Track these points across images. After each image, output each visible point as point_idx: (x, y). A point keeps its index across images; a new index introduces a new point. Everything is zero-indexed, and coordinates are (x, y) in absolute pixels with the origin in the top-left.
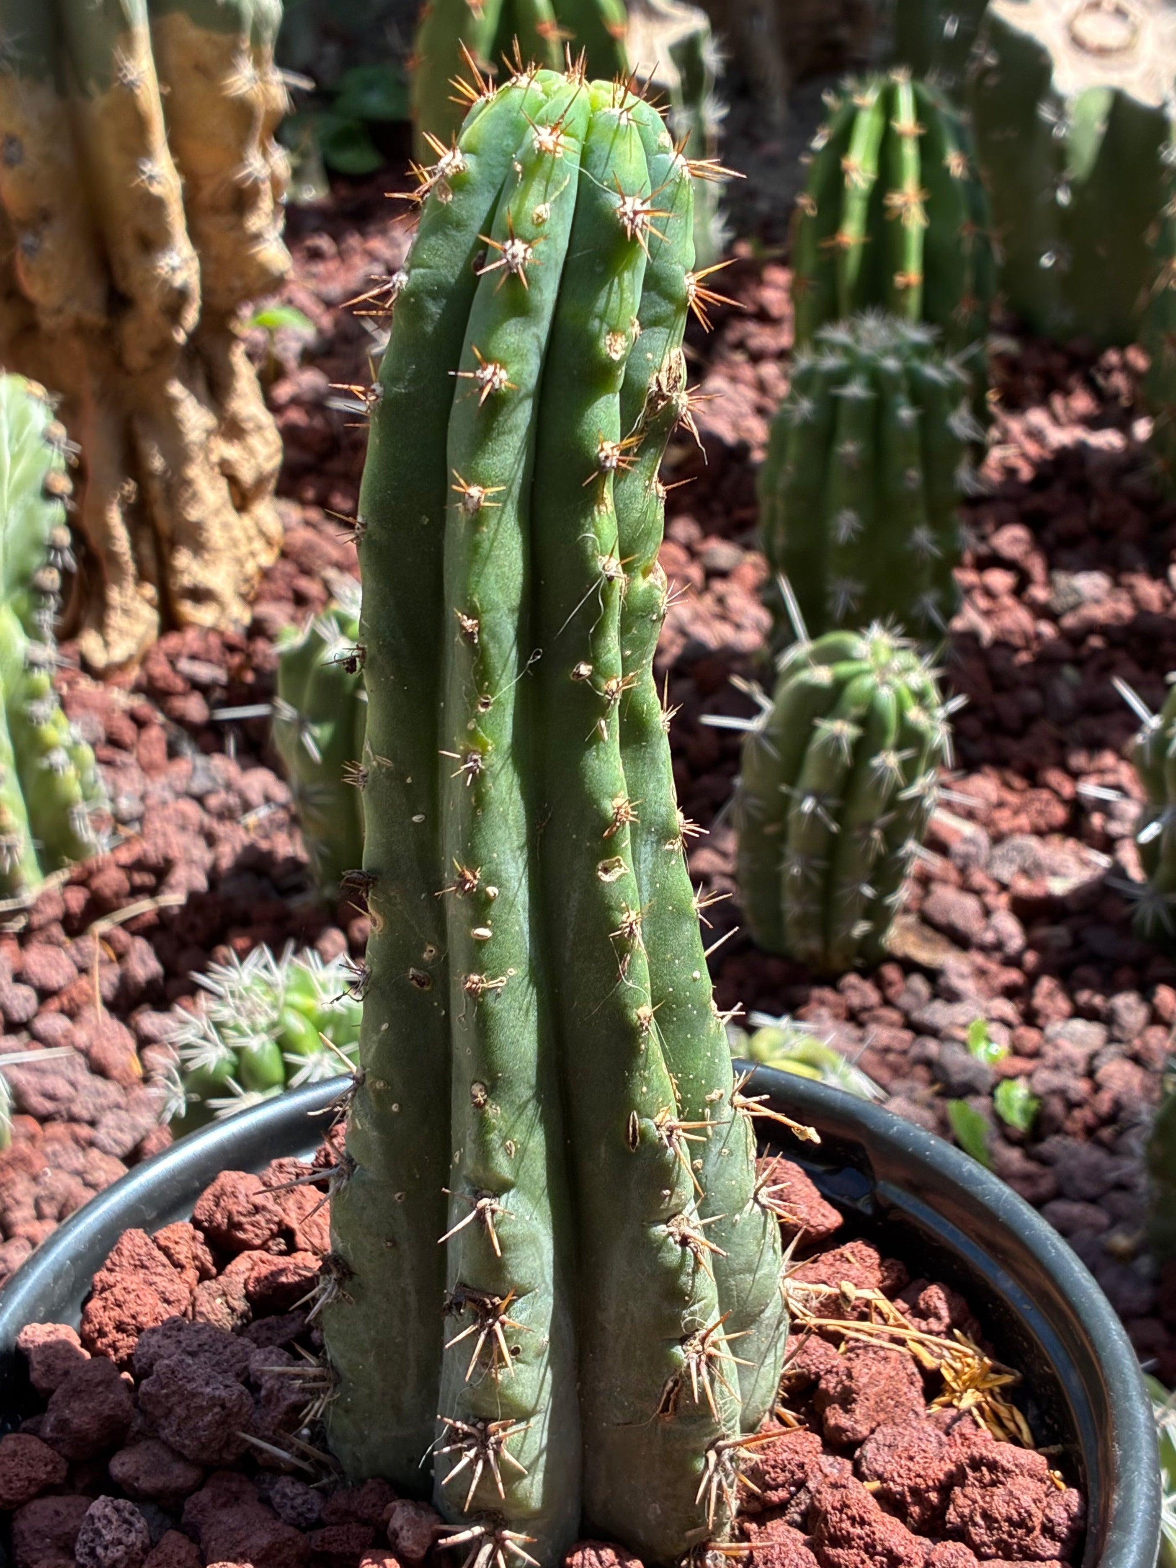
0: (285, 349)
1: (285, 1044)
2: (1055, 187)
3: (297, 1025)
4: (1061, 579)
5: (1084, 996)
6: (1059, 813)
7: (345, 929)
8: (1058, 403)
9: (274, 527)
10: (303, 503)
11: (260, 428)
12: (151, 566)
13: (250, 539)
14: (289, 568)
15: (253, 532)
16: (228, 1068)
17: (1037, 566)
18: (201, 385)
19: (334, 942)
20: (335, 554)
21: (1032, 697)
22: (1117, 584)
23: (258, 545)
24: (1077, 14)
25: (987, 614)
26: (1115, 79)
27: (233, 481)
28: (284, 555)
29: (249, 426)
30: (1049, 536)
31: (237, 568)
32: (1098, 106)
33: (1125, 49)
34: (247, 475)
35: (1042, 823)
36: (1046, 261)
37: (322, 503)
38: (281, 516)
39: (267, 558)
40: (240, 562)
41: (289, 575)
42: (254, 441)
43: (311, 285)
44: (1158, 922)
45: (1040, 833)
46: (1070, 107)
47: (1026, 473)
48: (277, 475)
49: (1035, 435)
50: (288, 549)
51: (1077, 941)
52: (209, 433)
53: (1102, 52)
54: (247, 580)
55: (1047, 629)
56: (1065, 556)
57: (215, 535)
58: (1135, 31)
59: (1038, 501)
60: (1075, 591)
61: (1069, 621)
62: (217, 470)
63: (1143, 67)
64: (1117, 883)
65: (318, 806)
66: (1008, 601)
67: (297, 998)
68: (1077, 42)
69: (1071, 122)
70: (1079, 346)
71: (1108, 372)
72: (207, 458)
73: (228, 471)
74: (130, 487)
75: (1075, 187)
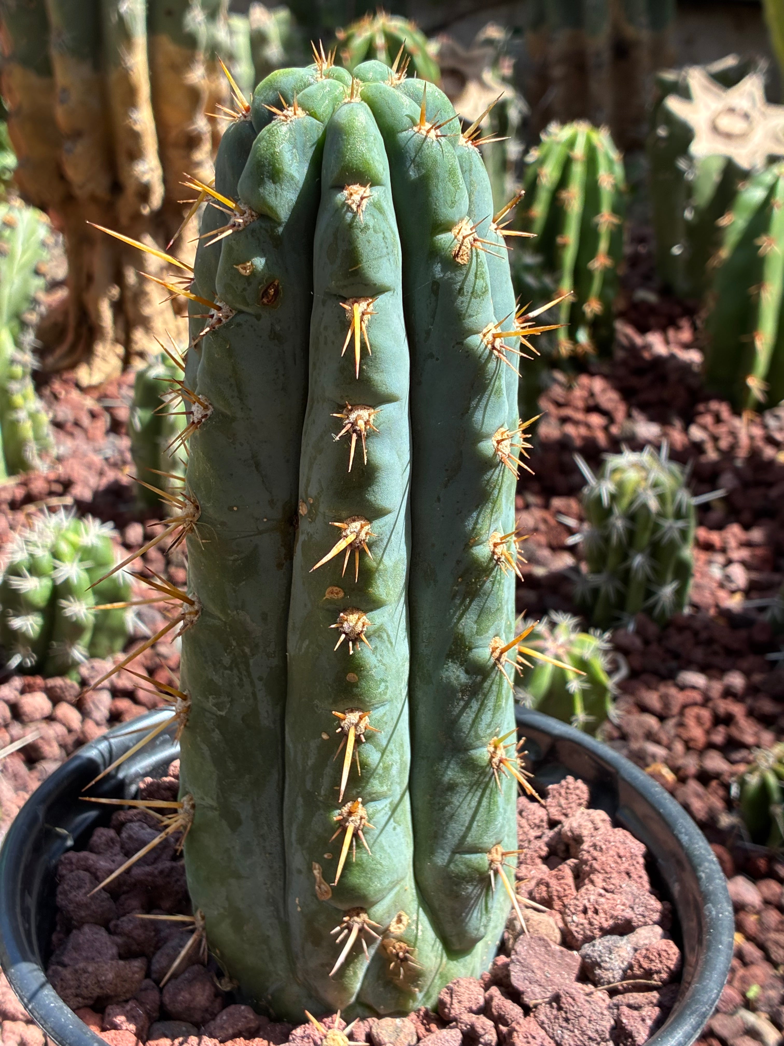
1: (56, 555)
2: (685, 208)
4: (628, 424)
7: (143, 524)
8: (671, 332)
16: (26, 563)
17: (620, 416)
18: (161, 242)
19: (136, 530)
22: (662, 430)
24: (719, 114)
26: (730, 151)
32: (717, 165)
33: (743, 136)
35: (554, 543)
36: (676, 250)
45: (552, 548)
46: (697, 163)
53: (728, 136)
57: (158, 324)
58: (751, 128)
59: (634, 381)
60: (635, 430)
63: (750, 148)
64: (574, 576)
65: (139, 457)
66: (599, 432)
67: (72, 536)
68: (715, 129)
69: (697, 172)
70: (689, 302)
74: (115, 291)
75: (696, 209)
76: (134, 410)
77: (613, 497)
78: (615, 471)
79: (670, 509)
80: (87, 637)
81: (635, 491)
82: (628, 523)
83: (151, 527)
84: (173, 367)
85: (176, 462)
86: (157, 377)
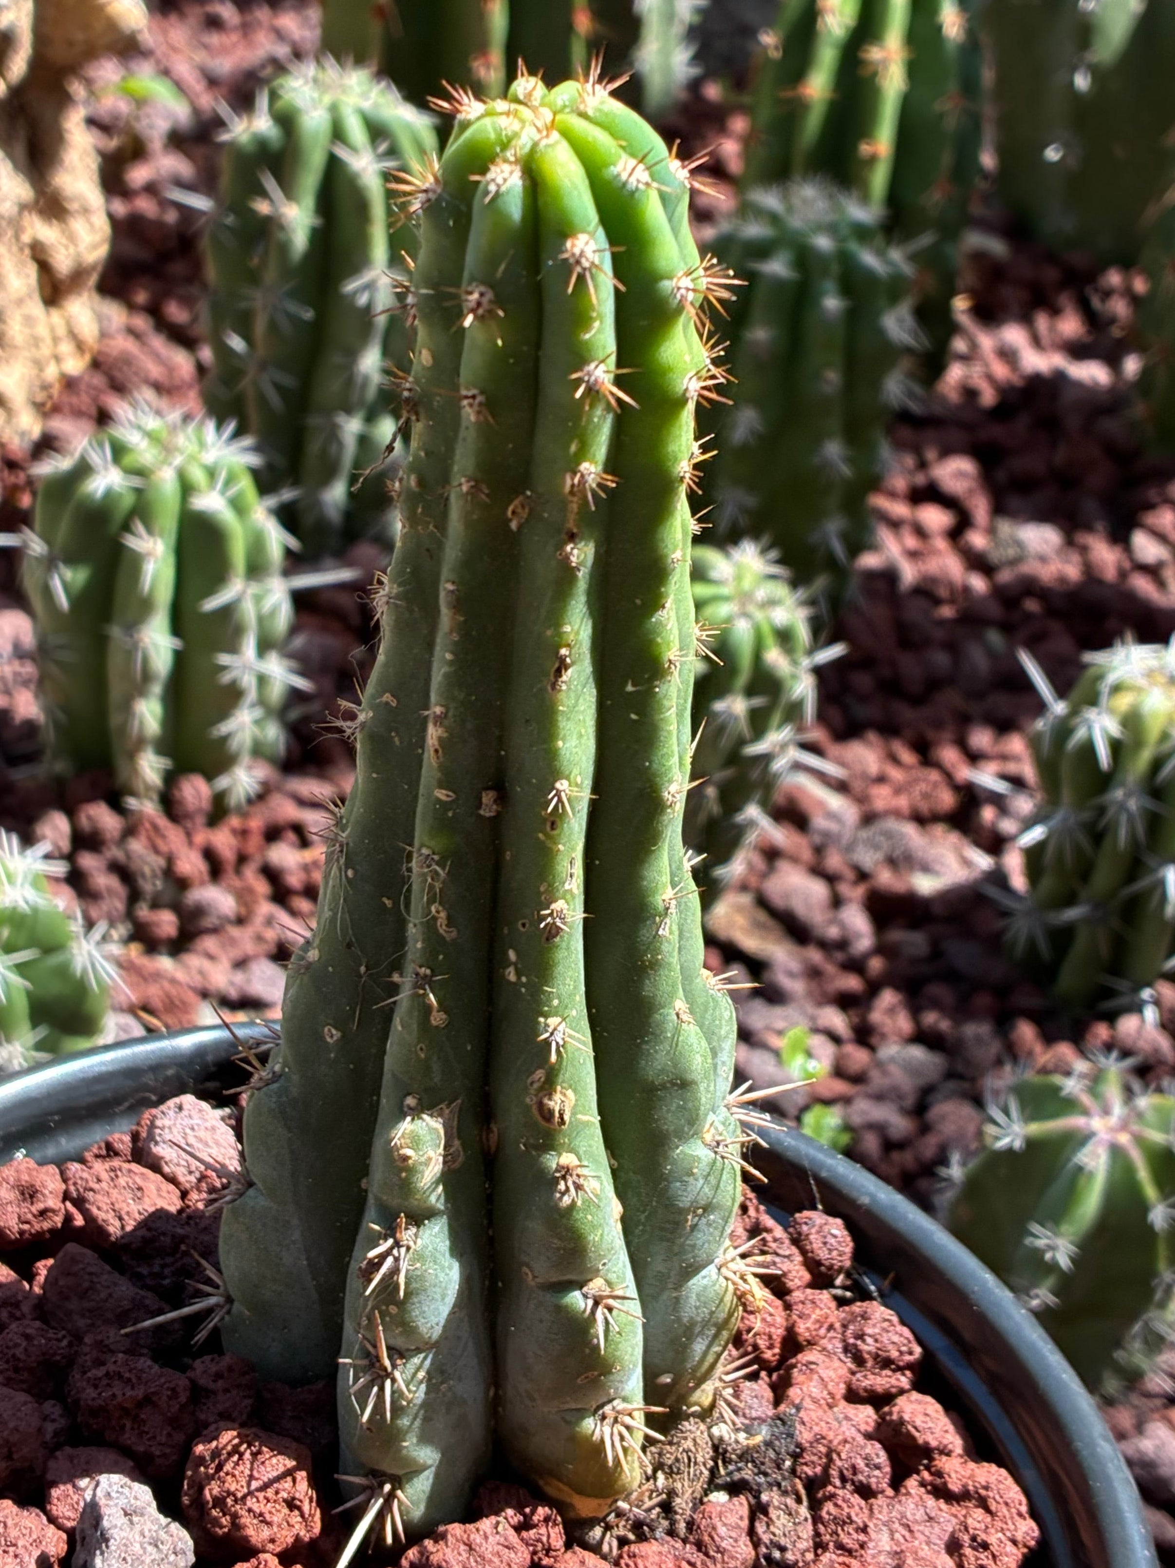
0: (151, 127)
2: (1073, 69)
4: (1005, 527)
5: (930, 1018)
6: (947, 799)
7: (71, 813)
8: (1042, 322)
9: (88, 327)
10: (131, 307)
11: (86, 211)
13: (56, 340)
14: (98, 380)
15: (61, 331)
17: (980, 508)
18: (20, 149)
19: (56, 828)
20: (155, 371)
21: (941, 659)
22: (1070, 542)
23: (66, 348)
25: (913, 555)
27: (44, 267)
28: (96, 364)
29: (73, 206)
30: (1001, 475)
31: (34, 372)
34: (63, 263)
35: (924, 808)
36: (1052, 154)
37: (154, 311)
38: (100, 318)
39: (74, 365)
40: (39, 365)
41: (95, 388)
42: (78, 225)
43: (200, 57)
44: (1032, 944)
45: (921, 820)
47: (988, 397)
48: (100, 268)
49: (1008, 355)
50: (101, 359)
51: (936, 953)
52: (23, 207)
54: (45, 387)
55: (978, 583)
56: (1014, 501)
57: (15, 329)
59: (996, 432)
60: (1019, 544)
61: (1005, 576)
62: (27, 251)
64: (992, 892)
65: (58, 663)
66: (941, 544)
70: (1078, 259)
71: (1107, 294)
72: (17, 237)
73: (42, 257)
75: (1096, 72)
76: (50, 563)
77: (1119, 749)
78: (1117, 689)
82: (1149, 803)
83: (89, 818)
84: (140, 472)
85: (147, 676)
86: (109, 494)
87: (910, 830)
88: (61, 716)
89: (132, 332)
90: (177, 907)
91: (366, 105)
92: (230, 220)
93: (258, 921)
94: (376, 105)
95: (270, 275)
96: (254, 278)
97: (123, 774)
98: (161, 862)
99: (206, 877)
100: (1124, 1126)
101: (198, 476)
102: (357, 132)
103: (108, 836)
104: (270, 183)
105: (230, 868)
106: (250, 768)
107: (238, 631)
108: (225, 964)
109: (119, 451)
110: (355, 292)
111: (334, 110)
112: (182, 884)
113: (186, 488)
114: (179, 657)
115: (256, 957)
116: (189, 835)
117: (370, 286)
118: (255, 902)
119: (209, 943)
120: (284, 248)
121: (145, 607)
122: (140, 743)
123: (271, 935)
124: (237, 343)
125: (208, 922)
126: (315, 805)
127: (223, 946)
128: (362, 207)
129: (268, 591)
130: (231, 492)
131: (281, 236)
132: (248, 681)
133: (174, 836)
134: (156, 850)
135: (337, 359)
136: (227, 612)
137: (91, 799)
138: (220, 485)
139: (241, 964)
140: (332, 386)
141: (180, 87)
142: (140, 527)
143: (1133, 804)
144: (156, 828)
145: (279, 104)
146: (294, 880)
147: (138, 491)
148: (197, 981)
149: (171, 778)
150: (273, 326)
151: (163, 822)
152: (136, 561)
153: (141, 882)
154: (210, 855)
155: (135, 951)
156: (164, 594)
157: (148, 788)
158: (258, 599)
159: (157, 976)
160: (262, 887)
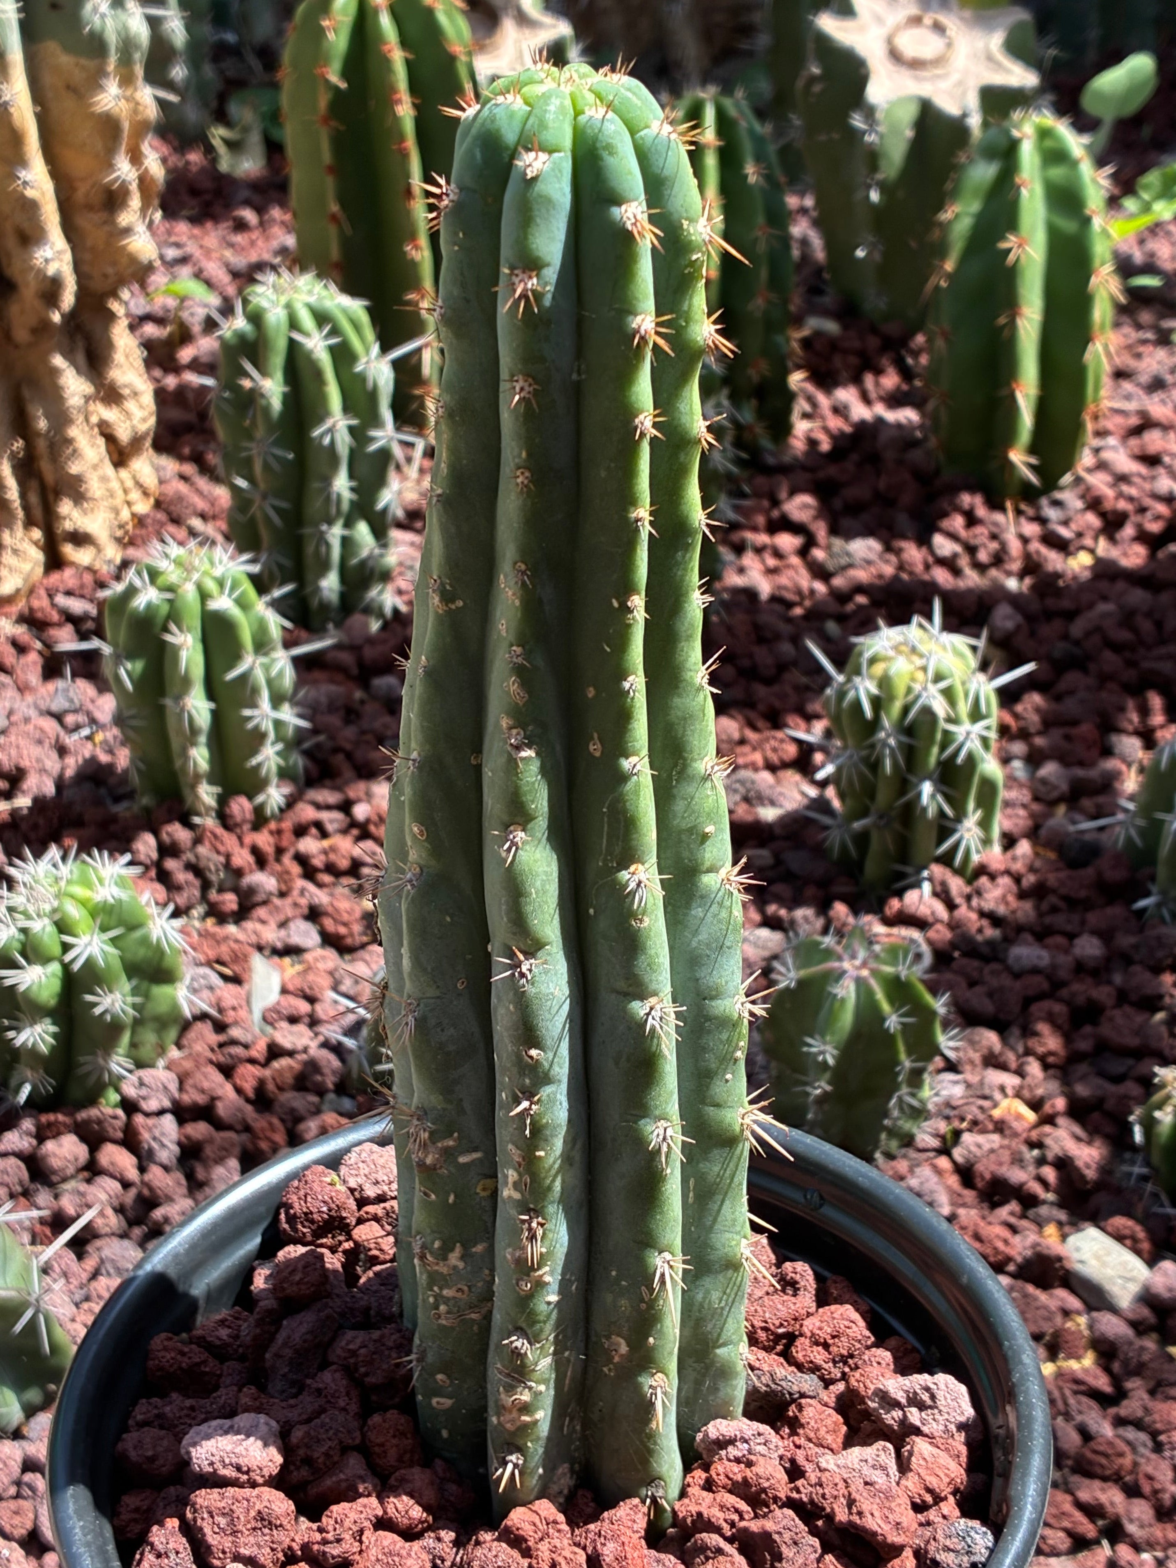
0: (193, 315)
1: (63, 927)
2: (869, 187)
3: (73, 911)
4: (838, 543)
5: (772, 909)
6: (791, 750)
7: (156, 833)
8: (869, 380)
9: (150, 479)
10: (181, 458)
11: (135, 394)
12: (38, 513)
13: (126, 491)
14: (161, 516)
15: (129, 483)
16: (16, 945)
17: (821, 530)
18: (81, 358)
19: (146, 843)
20: (201, 504)
21: (786, 648)
22: (888, 548)
23: (135, 495)
24: (897, 29)
25: (771, 572)
26: (925, 90)
27: (110, 438)
28: (158, 504)
29: (126, 392)
30: (838, 503)
31: (112, 516)
32: (908, 114)
33: (939, 61)
34: (124, 435)
35: (775, 759)
36: (860, 253)
37: (198, 459)
38: (157, 469)
39: (143, 507)
40: (117, 512)
41: (157, 521)
42: (130, 405)
43: (228, 255)
44: (844, 847)
45: (772, 768)
46: (879, 115)
47: (825, 446)
48: (152, 434)
49: (840, 410)
50: (162, 500)
51: (778, 861)
52: (87, 399)
53: (916, 64)
54: (121, 526)
55: (820, 587)
56: (846, 522)
57: (94, 487)
58: (949, 45)
59: (832, 471)
60: (848, 554)
61: (838, 582)
62: (96, 430)
63: (955, 77)
65: (133, 728)
66: (795, 560)
67: (79, 891)
68: (895, 55)
69: (881, 129)
70: (893, 329)
71: (916, 354)
72: (87, 420)
73: (108, 431)
74: (18, 445)
75: (883, 187)
76: (118, 658)
77: (877, 703)
78: (873, 661)
79: (963, 708)
80: (126, 1038)
81: (909, 690)
82: (904, 739)
83: (168, 834)
84: (170, 589)
85: (194, 731)
86: (149, 605)
87: (766, 777)
88: (141, 766)
89: (183, 478)
90: (236, 890)
91: (312, 300)
92: (227, 394)
93: (295, 893)
94: (320, 299)
95: (260, 432)
96: (249, 435)
97: (189, 800)
98: (222, 859)
99: (254, 866)
100: (864, 964)
101: (211, 586)
102: (307, 320)
103: (183, 846)
104: (249, 367)
105: (271, 858)
106: (278, 786)
107: (255, 691)
108: (273, 925)
109: (154, 575)
110: (322, 436)
111: (289, 306)
112: (239, 873)
113: (204, 596)
114: (216, 715)
115: (294, 917)
116: (240, 839)
117: (331, 430)
118: (291, 880)
119: (261, 912)
120: (267, 409)
121: (186, 683)
122: (197, 777)
123: (303, 902)
124: (242, 483)
125: (260, 898)
126: (328, 807)
127: (271, 913)
128: (318, 375)
129: (274, 660)
130: (236, 595)
131: (263, 402)
132: (268, 726)
133: (229, 841)
134: (218, 852)
135: (316, 485)
136: (244, 678)
137: (169, 821)
138: (227, 591)
139: (283, 925)
140: (315, 505)
141: (209, 284)
142: (173, 627)
143: (892, 741)
144: (215, 836)
145: (250, 307)
146: (318, 862)
147: (170, 601)
148: (254, 939)
149: (223, 801)
150: (266, 466)
151: (220, 831)
152: (175, 650)
153: (208, 874)
154: (255, 851)
155: (210, 922)
156: (198, 671)
157: (208, 809)
158: (267, 668)
159: (226, 938)
160: (296, 869)
